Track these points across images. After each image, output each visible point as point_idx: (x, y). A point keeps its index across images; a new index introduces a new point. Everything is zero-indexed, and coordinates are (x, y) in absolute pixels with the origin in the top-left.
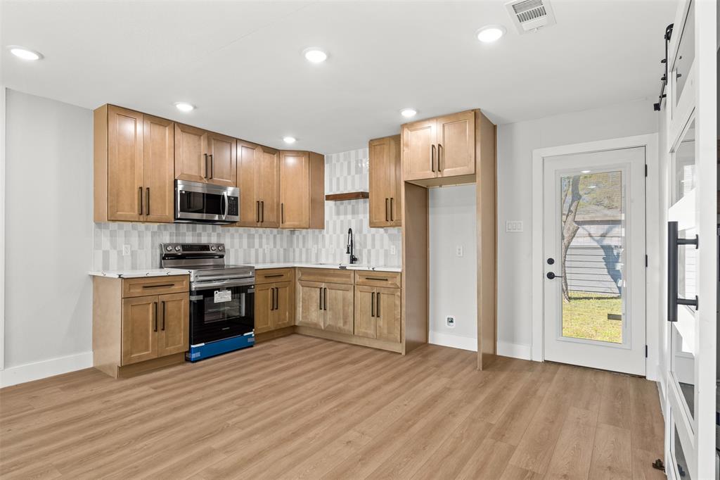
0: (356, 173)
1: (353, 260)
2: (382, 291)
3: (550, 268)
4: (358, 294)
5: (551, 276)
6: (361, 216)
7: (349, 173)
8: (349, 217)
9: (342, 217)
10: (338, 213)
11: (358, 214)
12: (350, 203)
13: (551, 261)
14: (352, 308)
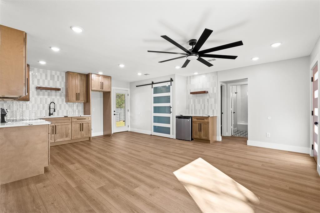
0: (51, 79)
1: (50, 114)
2: (83, 122)
3: (115, 113)
4: (73, 125)
5: (115, 114)
6: (53, 97)
7: (46, 78)
8: (46, 97)
9: (42, 97)
10: (38, 94)
11: (52, 95)
12: (47, 91)
13: (115, 111)
14: (70, 131)
